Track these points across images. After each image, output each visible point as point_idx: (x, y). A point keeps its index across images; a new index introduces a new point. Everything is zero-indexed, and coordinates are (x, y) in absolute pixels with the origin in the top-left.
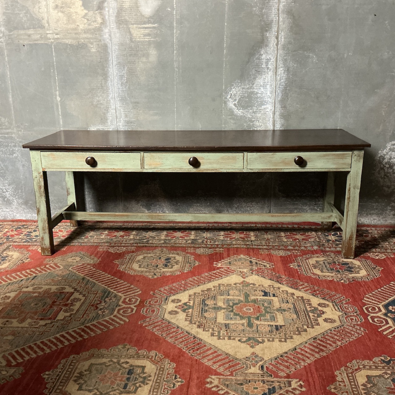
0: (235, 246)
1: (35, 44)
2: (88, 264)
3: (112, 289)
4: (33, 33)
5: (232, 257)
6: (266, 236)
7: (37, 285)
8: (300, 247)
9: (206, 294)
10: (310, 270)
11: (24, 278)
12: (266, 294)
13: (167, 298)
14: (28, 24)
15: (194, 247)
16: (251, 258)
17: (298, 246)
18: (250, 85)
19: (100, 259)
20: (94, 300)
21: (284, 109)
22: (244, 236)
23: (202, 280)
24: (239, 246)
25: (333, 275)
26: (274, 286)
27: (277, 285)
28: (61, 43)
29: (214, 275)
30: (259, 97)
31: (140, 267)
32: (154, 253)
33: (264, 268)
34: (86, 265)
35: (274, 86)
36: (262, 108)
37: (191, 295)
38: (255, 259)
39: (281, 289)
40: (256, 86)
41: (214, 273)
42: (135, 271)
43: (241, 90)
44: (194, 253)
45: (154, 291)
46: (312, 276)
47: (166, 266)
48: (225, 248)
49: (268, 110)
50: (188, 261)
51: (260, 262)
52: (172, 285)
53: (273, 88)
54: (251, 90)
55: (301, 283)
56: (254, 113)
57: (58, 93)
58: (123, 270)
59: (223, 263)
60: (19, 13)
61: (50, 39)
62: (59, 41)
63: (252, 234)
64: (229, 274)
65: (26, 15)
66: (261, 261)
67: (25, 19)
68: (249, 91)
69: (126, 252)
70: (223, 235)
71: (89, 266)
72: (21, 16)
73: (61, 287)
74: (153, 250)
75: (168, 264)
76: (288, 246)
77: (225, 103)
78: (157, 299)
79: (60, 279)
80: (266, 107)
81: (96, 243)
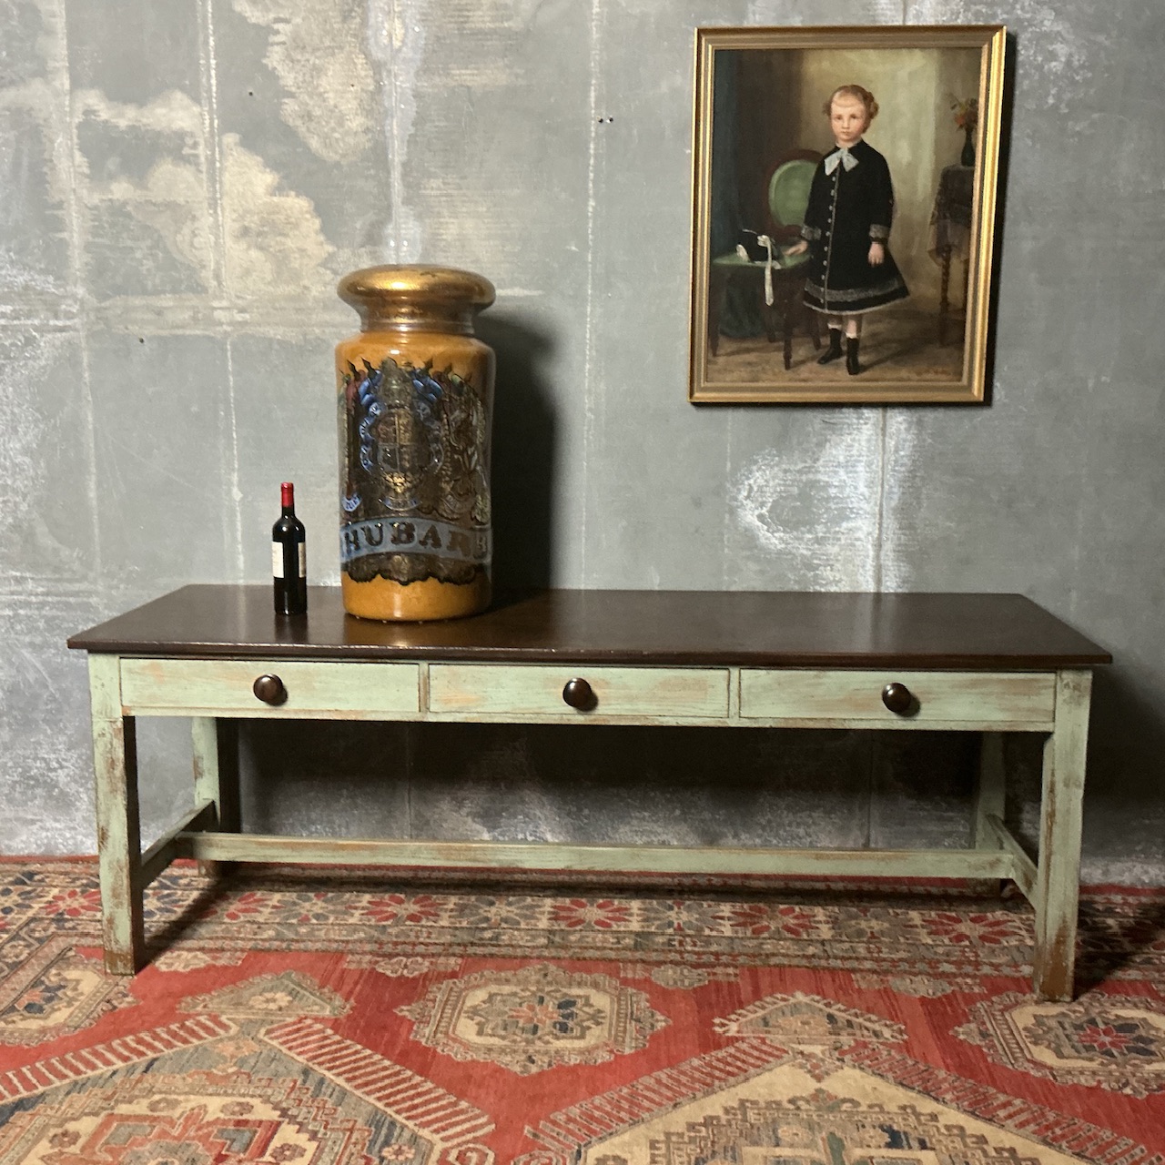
0: (773, 961)
1: (177, 337)
2: (316, 1020)
3: (398, 1112)
4: (171, 304)
5: (768, 999)
6: (863, 925)
7: (161, 1092)
8: (977, 964)
9: (704, 1138)
10: (1022, 1050)
11: (119, 1064)
12: (895, 1140)
13: (579, 1152)
14: (157, 281)
15: (643, 961)
16: (829, 1005)
17: (970, 963)
18: (806, 462)
19: (352, 1001)
20: (347, 1153)
21: (908, 532)
22: (796, 921)
23: (684, 1085)
24: (786, 961)
25: (1094, 1065)
26: (918, 1109)
27: (927, 1106)
28: (252, 336)
29: (721, 1066)
30: (836, 497)
31: (480, 1033)
32: (519, 983)
33: (874, 1039)
34: (308, 1022)
35: (877, 466)
36: (842, 530)
37: (658, 1142)
38: (843, 1008)
39: (943, 1121)
40: (823, 466)
41: (718, 1060)
42: (467, 1046)
43: (781, 475)
44: (647, 980)
45: (535, 1125)
46: (1032, 1072)
47: (564, 1028)
48: (742, 966)
49: (860, 535)
50: (632, 1013)
51: (860, 1020)
52: (592, 1103)
53: (876, 472)
54: (811, 476)
55: (1002, 1098)
56: (819, 544)
57: (235, 478)
58: (430, 1044)
59: (742, 1020)
60: (131, 248)
61: (221, 324)
62: (250, 330)
63: (820, 913)
64: (768, 1062)
65: (151, 255)
66: (862, 1015)
67: (149, 264)
68: (804, 478)
69: (431, 974)
70: (729, 919)
71: (318, 1026)
72: (138, 255)
73: (240, 1104)
74: (515, 970)
75: (570, 1024)
76: (939, 962)
77: (733, 512)
78: (551, 1154)
79: (231, 1070)
80: (853, 525)
81: (336, 941)
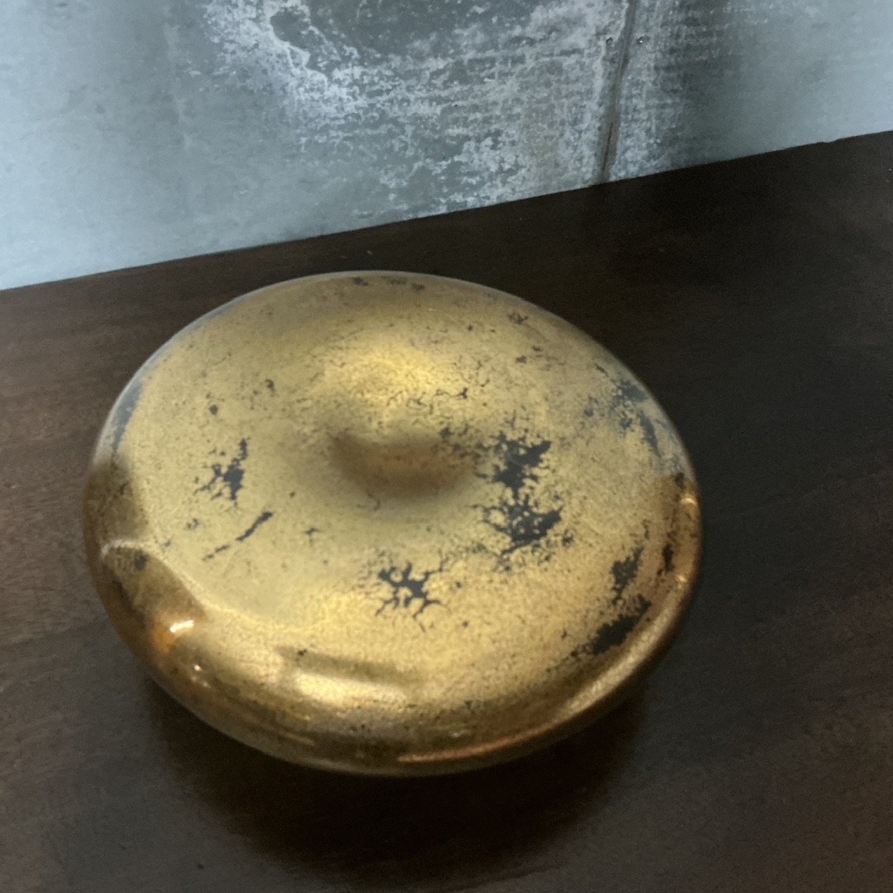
36: (530, 31)
49: (577, 38)
56: (464, 80)
